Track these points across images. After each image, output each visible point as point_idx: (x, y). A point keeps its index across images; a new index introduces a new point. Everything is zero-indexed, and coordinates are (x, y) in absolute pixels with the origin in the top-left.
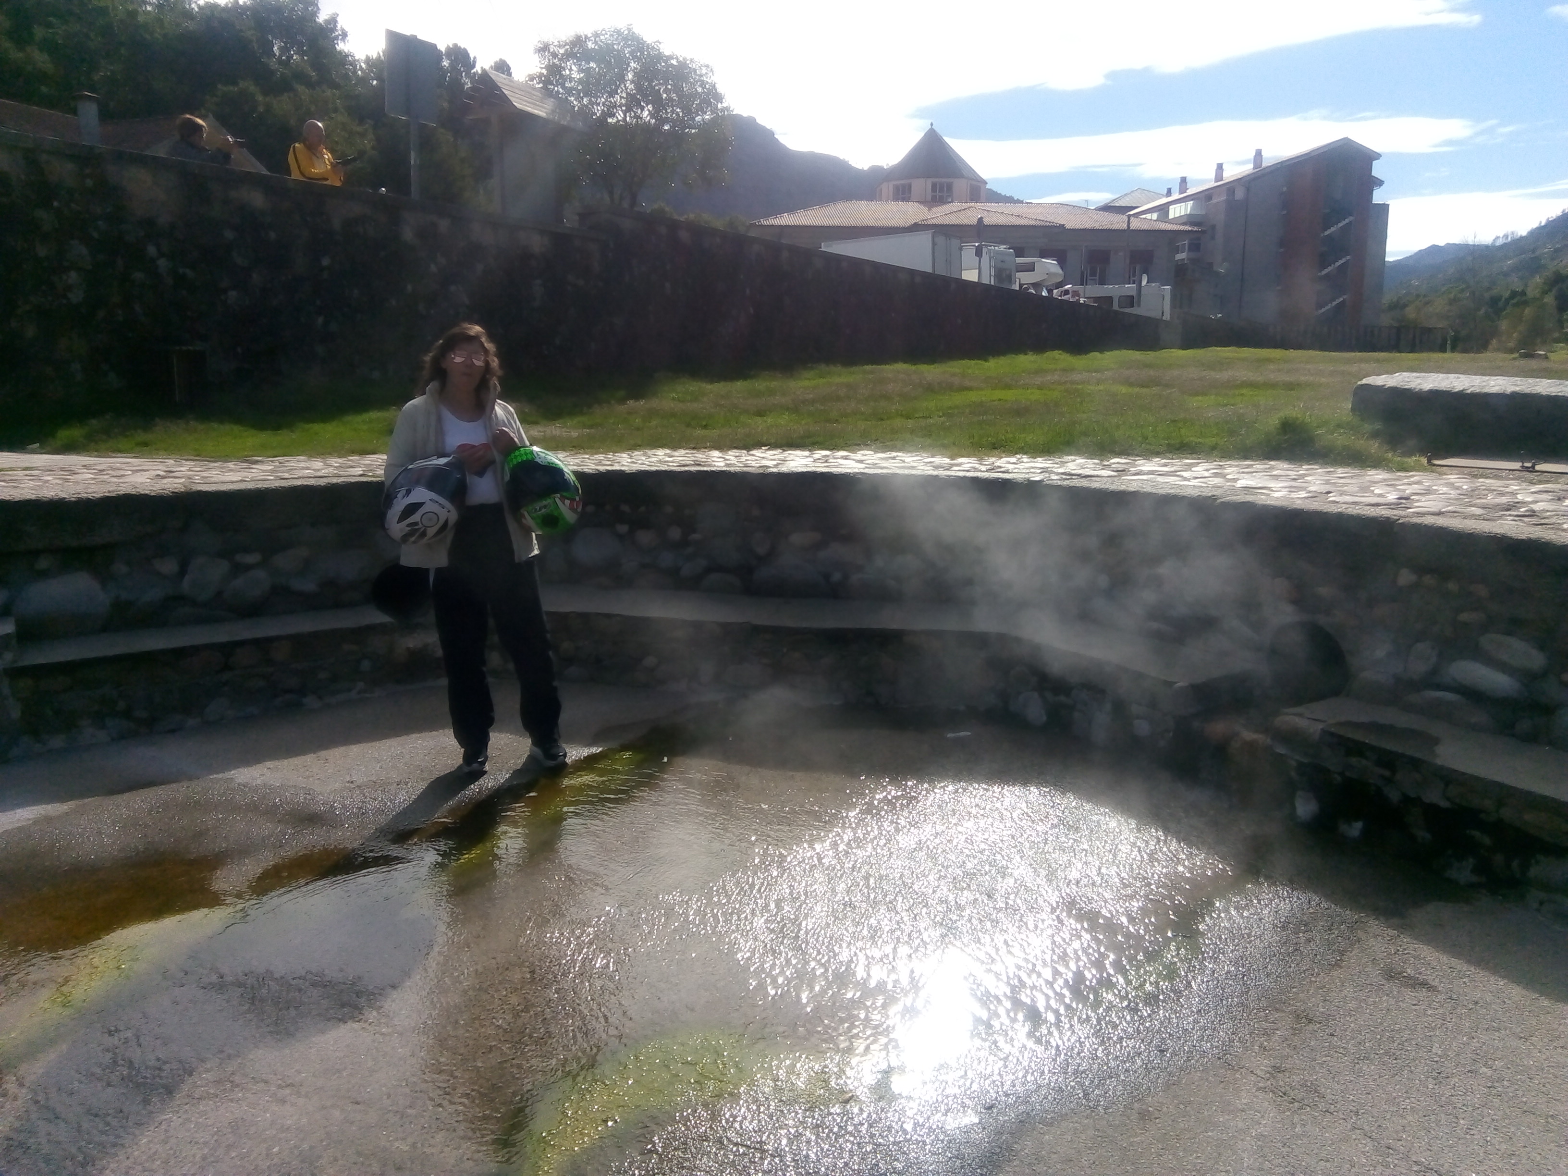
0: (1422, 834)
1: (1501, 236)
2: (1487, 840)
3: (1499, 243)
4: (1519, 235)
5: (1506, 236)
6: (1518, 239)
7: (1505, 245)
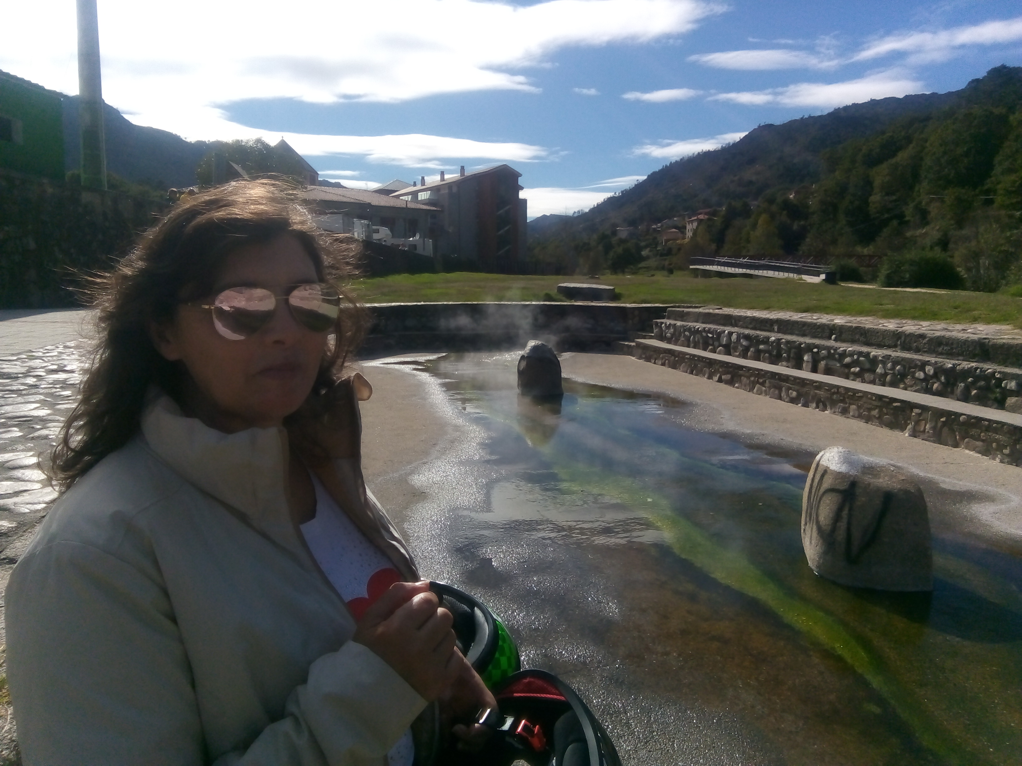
1: (577, 211)
3: (576, 215)
4: (585, 211)
5: (579, 212)
6: (584, 214)
7: (578, 217)
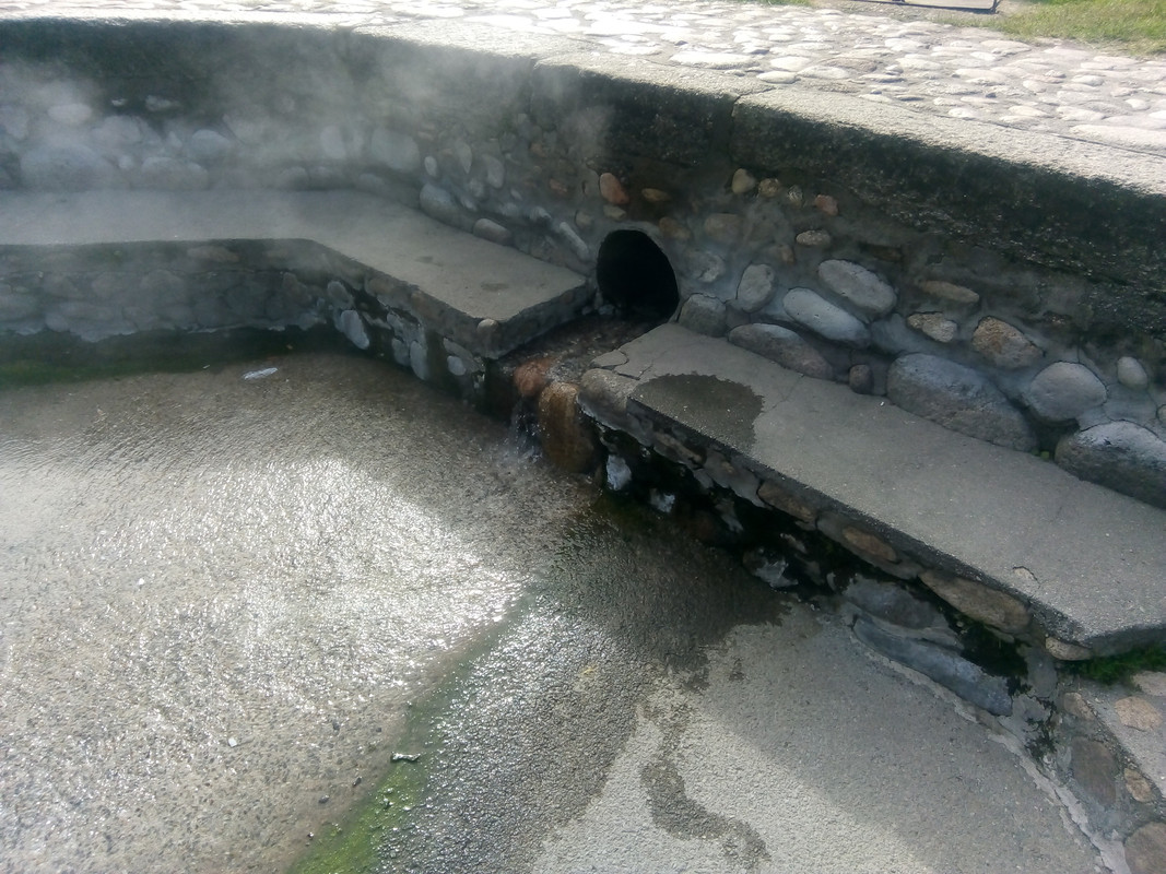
0: (735, 524)
2: (801, 547)
